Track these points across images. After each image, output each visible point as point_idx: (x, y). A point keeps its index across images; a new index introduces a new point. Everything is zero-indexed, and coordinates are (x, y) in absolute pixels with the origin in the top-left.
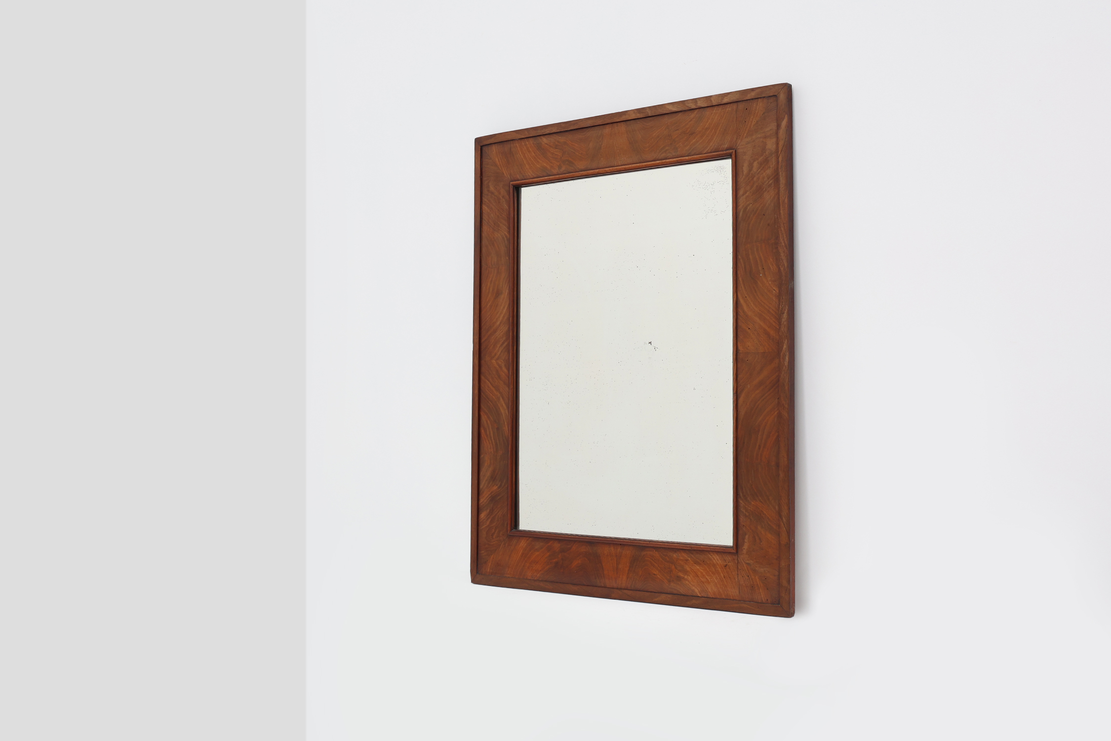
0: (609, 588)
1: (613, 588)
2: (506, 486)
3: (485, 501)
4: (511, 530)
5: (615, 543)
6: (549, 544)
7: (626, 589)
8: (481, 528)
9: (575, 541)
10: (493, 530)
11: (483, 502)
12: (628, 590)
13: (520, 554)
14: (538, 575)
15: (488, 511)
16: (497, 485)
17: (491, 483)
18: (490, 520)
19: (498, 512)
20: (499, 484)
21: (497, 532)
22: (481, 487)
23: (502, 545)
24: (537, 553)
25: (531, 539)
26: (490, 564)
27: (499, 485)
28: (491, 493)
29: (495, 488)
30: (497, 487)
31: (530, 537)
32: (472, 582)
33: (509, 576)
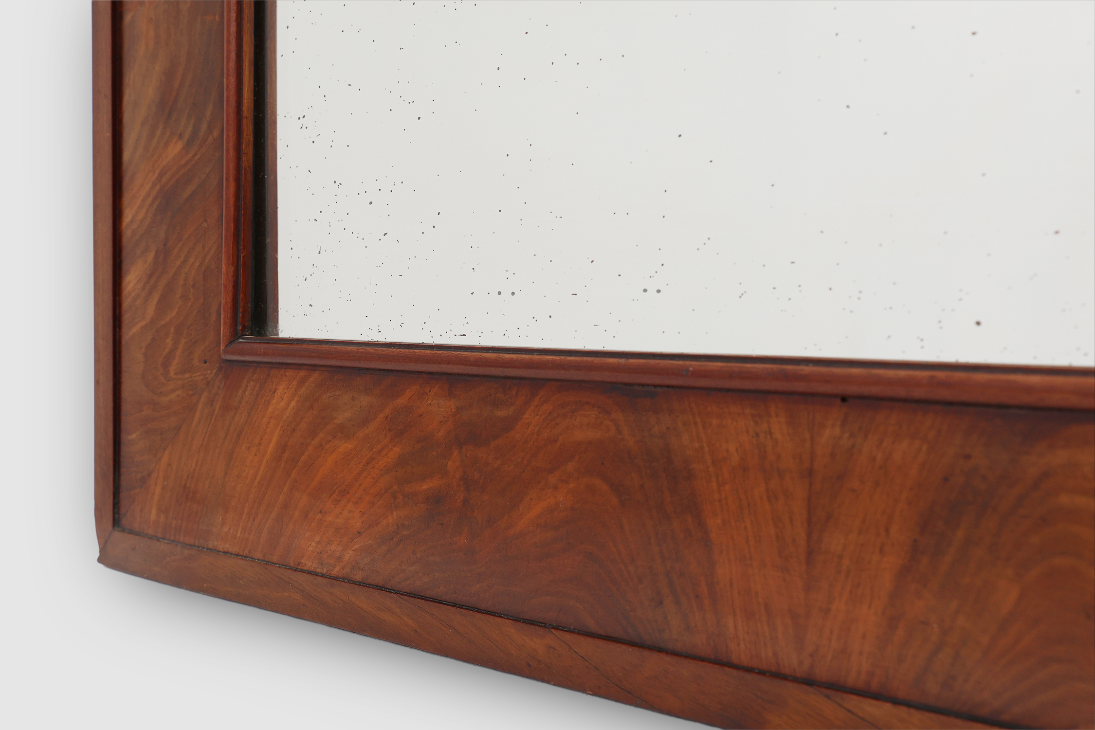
0: (749, 670)
1: (778, 675)
2: (216, 133)
3: (141, 216)
4: (235, 336)
5: (800, 387)
6: (401, 401)
7: (877, 696)
8: (129, 332)
9: (537, 384)
10: (169, 342)
11: (132, 221)
12: (896, 701)
13: (272, 446)
14: (348, 555)
15: (151, 256)
16: (181, 136)
17: (158, 133)
18: (156, 297)
19: (185, 261)
20: (190, 129)
21: (181, 347)
22: (126, 155)
23: (200, 406)
24: (345, 446)
25: (316, 376)
26: (158, 490)
27: (187, 136)
28: (161, 175)
29: (176, 148)
30: (179, 146)
31: (314, 367)
32: (101, 560)
33: (227, 547)
